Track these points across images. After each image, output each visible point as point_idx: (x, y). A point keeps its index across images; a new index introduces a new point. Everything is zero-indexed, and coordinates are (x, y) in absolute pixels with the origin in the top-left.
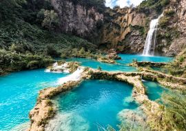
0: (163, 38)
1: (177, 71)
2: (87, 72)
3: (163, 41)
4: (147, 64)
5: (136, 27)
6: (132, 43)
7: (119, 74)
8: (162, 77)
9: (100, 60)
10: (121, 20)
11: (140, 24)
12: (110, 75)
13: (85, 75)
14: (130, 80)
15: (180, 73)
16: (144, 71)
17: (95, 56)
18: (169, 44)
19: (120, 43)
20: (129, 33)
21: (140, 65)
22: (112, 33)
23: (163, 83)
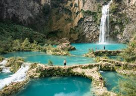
0: (116, 24)
1: (130, 57)
2: (35, 69)
3: (117, 27)
4: (104, 53)
5: (88, 13)
6: (86, 30)
7: (75, 67)
8: (119, 65)
9: (50, 53)
10: (71, 5)
11: (92, 10)
12: (64, 70)
13: (32, 73)
14: (88, 73)
15: (133, 59)
16: (102, 61)
17: (44, 47)
18: (122, 31)
19: (73, 31)
20: (82, 20)
21: (97, 54)
22: (62, 19)
23: (120, 71)
